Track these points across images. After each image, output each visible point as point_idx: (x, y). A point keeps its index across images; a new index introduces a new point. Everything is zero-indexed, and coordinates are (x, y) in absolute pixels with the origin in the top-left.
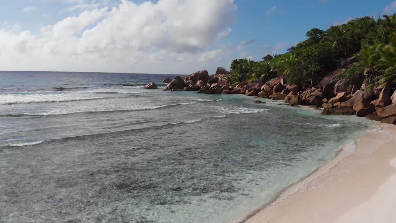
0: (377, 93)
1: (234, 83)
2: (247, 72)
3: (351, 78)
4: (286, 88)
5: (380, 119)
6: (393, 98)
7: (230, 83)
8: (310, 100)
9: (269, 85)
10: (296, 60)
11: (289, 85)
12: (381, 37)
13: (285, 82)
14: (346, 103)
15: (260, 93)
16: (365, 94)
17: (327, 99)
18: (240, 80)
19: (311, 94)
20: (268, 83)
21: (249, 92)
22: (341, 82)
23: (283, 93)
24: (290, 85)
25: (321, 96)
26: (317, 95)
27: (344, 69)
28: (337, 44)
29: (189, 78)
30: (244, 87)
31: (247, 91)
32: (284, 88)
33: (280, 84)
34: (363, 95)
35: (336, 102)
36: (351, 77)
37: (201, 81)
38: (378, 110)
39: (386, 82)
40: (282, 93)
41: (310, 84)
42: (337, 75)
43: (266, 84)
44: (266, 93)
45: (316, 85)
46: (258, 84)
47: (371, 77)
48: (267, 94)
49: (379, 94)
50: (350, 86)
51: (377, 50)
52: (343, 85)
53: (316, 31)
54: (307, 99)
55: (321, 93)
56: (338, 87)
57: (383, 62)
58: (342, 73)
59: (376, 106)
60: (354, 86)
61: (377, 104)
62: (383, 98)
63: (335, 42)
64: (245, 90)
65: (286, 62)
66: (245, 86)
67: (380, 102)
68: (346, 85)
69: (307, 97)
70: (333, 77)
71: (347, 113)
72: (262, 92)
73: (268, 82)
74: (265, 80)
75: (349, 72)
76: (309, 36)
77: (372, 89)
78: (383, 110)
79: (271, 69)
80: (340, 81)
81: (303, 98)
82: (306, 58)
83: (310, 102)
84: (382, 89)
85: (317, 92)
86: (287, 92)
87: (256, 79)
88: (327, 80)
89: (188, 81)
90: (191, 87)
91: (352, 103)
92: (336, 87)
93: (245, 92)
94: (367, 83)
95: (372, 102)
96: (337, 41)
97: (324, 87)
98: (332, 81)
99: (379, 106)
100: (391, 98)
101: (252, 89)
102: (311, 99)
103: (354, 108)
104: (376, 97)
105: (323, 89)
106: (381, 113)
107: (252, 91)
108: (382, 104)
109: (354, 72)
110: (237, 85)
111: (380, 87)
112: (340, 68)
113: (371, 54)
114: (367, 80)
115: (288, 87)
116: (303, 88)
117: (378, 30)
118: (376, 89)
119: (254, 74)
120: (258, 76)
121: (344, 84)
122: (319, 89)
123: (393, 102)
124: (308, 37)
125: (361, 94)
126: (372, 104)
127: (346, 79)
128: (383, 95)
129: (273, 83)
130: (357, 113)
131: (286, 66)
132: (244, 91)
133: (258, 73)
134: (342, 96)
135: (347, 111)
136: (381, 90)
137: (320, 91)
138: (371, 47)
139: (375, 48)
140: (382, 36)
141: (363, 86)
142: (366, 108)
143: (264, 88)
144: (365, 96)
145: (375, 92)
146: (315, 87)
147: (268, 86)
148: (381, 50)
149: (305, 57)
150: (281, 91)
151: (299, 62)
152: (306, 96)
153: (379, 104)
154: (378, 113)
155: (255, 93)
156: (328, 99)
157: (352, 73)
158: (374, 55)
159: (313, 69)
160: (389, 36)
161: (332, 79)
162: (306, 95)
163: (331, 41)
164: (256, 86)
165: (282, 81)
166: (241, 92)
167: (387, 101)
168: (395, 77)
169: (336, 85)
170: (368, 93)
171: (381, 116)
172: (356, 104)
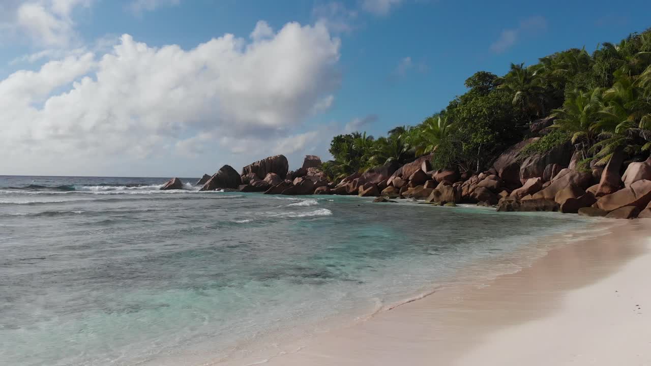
0: (596, 173)
1: (337, 176)
2: (360, 155)
3: (549, 152)
4: (433, 177)
5: (605, 214)
6: (626, 177)
7: (328, 178)
8: (476, 194)
9: (400, 175)
10: (449, 126)
11: (437, 172)
12: (599, 77)
13: (429, 168)
14: (542, 194)
15: (385, 190)
16: (575, 175)
17: (507, 191)
18: (348, 170)
19: (478, 185)
20: (398, 171)
21: (364, 190)
22: (531, 161)
23: (427, 187)
24: (440, 172)
25: (495, 187)
26: (489, 186)
27: (536, 139)
28: (523, 97)
29: (251, 170)
30: (355, 181)
31: (361, 188)
32: (429, 177)
33: (421, 170)
34: (572, 178)
35: (523, 194)
36: (549, 150)
37: (273, 174)
38: (599, 200)
39: (613, 153)
40: (425, 187)
41: (475, 169)
42: (523, 149)
43: (396, 174)
44: (397, 189)
45: (486, 169)
46: (380, 176)
47: (585, 147)
48: (398, 191)
49: (601, 176)
50: (549, 166)
51: (594, 98)
52: (535, 166)
53: (483, 77)
54: (471, 194)
55: (496, 182)
56: (526, 169)
58: (533, 144)
59: (595, 195)
60: (554, 165)
61: (598, 191)
62: (607, 178)
63: (519, 92)
64: (358, 187)
65: (429, 131)
66: (357, 179)
67: (602, 186)
68: (541, 164)
69: (470, 190)
70: (517, 153)
71: (545, 209)
72: (390, 188)
73: (400, 169)
74: (394, 168)
75: (544, 142)
76: (471, 85)
77: (588, 167)
78: (609, 198)
79: (403, 147)
80: (530, 158)
81: (464, 193)
82: (465, 121)
83: (477, 197)
84: (605, 165)
85: (488, 181)
86: (434, 183)
87: (378, 166)
88: (506, 159)
89: (247, 176)
90: (253, 184)
91: (553, 192)
92: (523, 169)
93: (358, 190)
94: (579, 159)
95: (589, 189)
96: (522, 90)
97: (501, 171)
98: (514, 161)
99: (601, 194)
100: (623, 178)
101: (371, 185)
102: (478, 193)
103: (557, 200)
104: (595, 180)
105: (500, 175)
106: (605, 204)
107: (370, 188)
108: (606, 190)
109: (555, 141)
110: (343, 180)
111: (601, 162)
112: (529, 138)
113: (583, 107)
114: (577, 153)
115: (436, 175)
116: (463, 176)
117: (595, 66)
118: (596, 166)
119: (373, 158)
120: (381, 161)
121: (538, 164)
122: (491, 175)
123: (626, 184)
124: (470, 89)
125: (568, 176)
126: (588, 191)
127: (541, 154)
128: (607, 174)
129: (409, 170)
131: (431, 139)
132: (356, 188)
133: (380, 155)
134: (534, 183)
135: (543, 205)
136: (603, 166)
137: (495, 179)
139: (589, 96)
140: (602, 76)
141: (572, 164)
142: (578, 198)
143: (392, 182)
144: (575, 179)
145: (594, 171)
146: (484, 174)
147: (399, 178)
148: (600, 99)
149: (464, 119)
150: (423, 184)
151: (452, 131)
152: (468, 189)
153: (600, 190)
154: (601, 206)
155: (377, 191)
156: (509, 191)
157: (550, 143)
158: (588, 106)
159: (480, 140)
160: (614, 74)
161: (515, 156)
162: (469, 187)
163: (510, 91)
164: (378, 179)
165: (424, 168)
166: (351, 191)
167: (616, 184)
168: (629, 142)
169: (522, 167)
170: (580, 174)
171: (606, 210)
172: (558, 193)
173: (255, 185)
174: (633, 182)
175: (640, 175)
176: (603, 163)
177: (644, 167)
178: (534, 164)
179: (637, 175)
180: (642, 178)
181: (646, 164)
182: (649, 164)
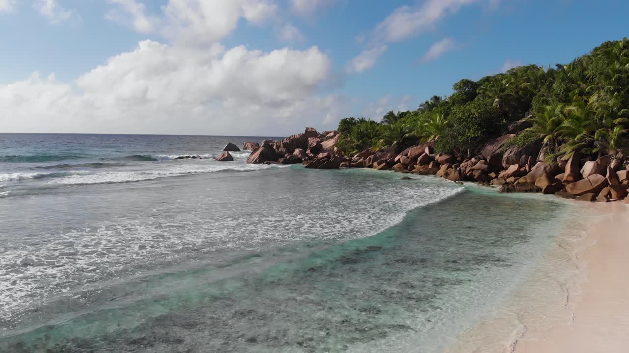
0: (561, 165)
1: (350, 151)
4: (436, 159)
5: (574, 196)
6: (584, 171)
7: (343, 153)
8: (475, 175)
9: (406, 155)
10: (446, 122)
11: (438, 156)
12: (559, 94)
13: (431, 151)
14: (525, 178)
15: (395, 166)
16: (547, 167)
17: (495, 173)
19: (474, 167)
20: (405, 152)
21: (379, 165)
22: (511, 152)
23: (432, 166)
24: (440, 155)
25: (486, 170)
26: (482, 169)
27: (512, 135)
28: (500, 103)
29: (282, 146)
30: (369, 158)
31: (375, 164)
32: (433, 159)
33: (426, 154)
34: (545, 168)
35: (508, 177)
36: (524, 145)
37: (301, 149)
38: (567, 186)
39: (573, 152)
40: (430, 166)
41: (466, 154)
42: (503, 142)
43: (403, 153)
44: (405, 166)
45: (476, 155)
46: (389, 154)
48: (407, 168)
49: (565, 168)
50: (524, 156)
51: (557, 111)
52: (514, 156)
53: (466, 83)
54: (468, 174)
55: (486, 166)
56: (507, 158)
57: (567, 128)
58: (511, 140)
59: (563, 181)
60: (530, 157)
61: (564, 179)
62: (571, 171)
64: (373, 162)
65: (431, 125)
66: (371, 156)
67: (568, 176)
68: (518, 155)
69: (467, 171)
70: (499, 145)
71: (531, 191)
72: (399, 165)
74: (400, 149)
75: (520, 139)
76: (456, 89)
77: (555, 160)
78: (574, 185)
79: (405, 133)
80: (510, 150)
82: (461, 120)
83: (476, 177)
84: (568, 160)
85: (481, 165)
86: (437, 165)
87: (386, 146)
88: (490, 149)
90: (288, 158)
91: (533, 178)
92: (505, 158)
93: (372, 164)
94: (546, 153)
95: (557, 177)
96: (498, 98)
97: (488, 158)
98: (498, 151)
99: (567, 182)
100: (581, 171)
101: (383, 161)
103: (537, 184)
104: (562, 170)
105: (488, 160)
106: (572, 189)
107: (384, 164)
108: (571, 179)
109: (528, 138)
110: (356, 155)
111: (565, 158)
112: (507, 133)
113: (550, 118)
114: (545, 148)
115: (438, 158)
116: (458, 159)
117: (554, 86)
118: (561, 161)
119: (382, 140)
120: (388, 142)
121: (516, 154)
122: (481, 161)
123: (584, 176)
124: (456, 91)
125: (542, 167)
127: (519, 148)
128: (571, 168)
129: (414, 152)
130: (543, 190)
131: (433, 130)
133: (387, 138)
134: (516, 169)
135: (529, 188)
136: (566, 161)
137: (485, 164)
138: (548, 107)
139: (554, 110)
141: (541, 157)
142: (554, 184)
143: (399, 159)
144: (547, 169)
145: (560, 164)
146: (476, 159)
147: (405, 157)
148: (562, 112)
150: (429, 164)
151: (450, 126)
153: (567, 178)
154: (569, 190)
155: (389, 166)
156: (497, 173)
157: (524, 140)
158: (554, 118)
159: (472, 135)
160: (570, 94)
161: (498, 147)
162: (466, 168)
164: (388, 157)
165: (427, 151)
166: (367, 165)
167: (577, 175)
168: (584, 146)
169: (505, 156)
170: (550, 166)
171: (573, 193)
172: (538, 179)
173: (290, 158)
174: (590, 175)
175: (594, 171)
176: (566, 159)
177: (596, 165)
178: (514, 154)
179: (592, 170)
180: (595, 173)
181: (597, 162)
182: (599, 163)
